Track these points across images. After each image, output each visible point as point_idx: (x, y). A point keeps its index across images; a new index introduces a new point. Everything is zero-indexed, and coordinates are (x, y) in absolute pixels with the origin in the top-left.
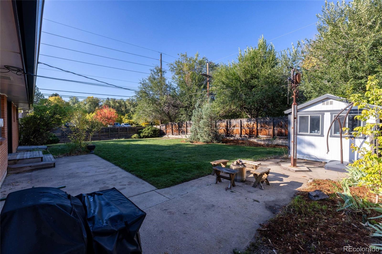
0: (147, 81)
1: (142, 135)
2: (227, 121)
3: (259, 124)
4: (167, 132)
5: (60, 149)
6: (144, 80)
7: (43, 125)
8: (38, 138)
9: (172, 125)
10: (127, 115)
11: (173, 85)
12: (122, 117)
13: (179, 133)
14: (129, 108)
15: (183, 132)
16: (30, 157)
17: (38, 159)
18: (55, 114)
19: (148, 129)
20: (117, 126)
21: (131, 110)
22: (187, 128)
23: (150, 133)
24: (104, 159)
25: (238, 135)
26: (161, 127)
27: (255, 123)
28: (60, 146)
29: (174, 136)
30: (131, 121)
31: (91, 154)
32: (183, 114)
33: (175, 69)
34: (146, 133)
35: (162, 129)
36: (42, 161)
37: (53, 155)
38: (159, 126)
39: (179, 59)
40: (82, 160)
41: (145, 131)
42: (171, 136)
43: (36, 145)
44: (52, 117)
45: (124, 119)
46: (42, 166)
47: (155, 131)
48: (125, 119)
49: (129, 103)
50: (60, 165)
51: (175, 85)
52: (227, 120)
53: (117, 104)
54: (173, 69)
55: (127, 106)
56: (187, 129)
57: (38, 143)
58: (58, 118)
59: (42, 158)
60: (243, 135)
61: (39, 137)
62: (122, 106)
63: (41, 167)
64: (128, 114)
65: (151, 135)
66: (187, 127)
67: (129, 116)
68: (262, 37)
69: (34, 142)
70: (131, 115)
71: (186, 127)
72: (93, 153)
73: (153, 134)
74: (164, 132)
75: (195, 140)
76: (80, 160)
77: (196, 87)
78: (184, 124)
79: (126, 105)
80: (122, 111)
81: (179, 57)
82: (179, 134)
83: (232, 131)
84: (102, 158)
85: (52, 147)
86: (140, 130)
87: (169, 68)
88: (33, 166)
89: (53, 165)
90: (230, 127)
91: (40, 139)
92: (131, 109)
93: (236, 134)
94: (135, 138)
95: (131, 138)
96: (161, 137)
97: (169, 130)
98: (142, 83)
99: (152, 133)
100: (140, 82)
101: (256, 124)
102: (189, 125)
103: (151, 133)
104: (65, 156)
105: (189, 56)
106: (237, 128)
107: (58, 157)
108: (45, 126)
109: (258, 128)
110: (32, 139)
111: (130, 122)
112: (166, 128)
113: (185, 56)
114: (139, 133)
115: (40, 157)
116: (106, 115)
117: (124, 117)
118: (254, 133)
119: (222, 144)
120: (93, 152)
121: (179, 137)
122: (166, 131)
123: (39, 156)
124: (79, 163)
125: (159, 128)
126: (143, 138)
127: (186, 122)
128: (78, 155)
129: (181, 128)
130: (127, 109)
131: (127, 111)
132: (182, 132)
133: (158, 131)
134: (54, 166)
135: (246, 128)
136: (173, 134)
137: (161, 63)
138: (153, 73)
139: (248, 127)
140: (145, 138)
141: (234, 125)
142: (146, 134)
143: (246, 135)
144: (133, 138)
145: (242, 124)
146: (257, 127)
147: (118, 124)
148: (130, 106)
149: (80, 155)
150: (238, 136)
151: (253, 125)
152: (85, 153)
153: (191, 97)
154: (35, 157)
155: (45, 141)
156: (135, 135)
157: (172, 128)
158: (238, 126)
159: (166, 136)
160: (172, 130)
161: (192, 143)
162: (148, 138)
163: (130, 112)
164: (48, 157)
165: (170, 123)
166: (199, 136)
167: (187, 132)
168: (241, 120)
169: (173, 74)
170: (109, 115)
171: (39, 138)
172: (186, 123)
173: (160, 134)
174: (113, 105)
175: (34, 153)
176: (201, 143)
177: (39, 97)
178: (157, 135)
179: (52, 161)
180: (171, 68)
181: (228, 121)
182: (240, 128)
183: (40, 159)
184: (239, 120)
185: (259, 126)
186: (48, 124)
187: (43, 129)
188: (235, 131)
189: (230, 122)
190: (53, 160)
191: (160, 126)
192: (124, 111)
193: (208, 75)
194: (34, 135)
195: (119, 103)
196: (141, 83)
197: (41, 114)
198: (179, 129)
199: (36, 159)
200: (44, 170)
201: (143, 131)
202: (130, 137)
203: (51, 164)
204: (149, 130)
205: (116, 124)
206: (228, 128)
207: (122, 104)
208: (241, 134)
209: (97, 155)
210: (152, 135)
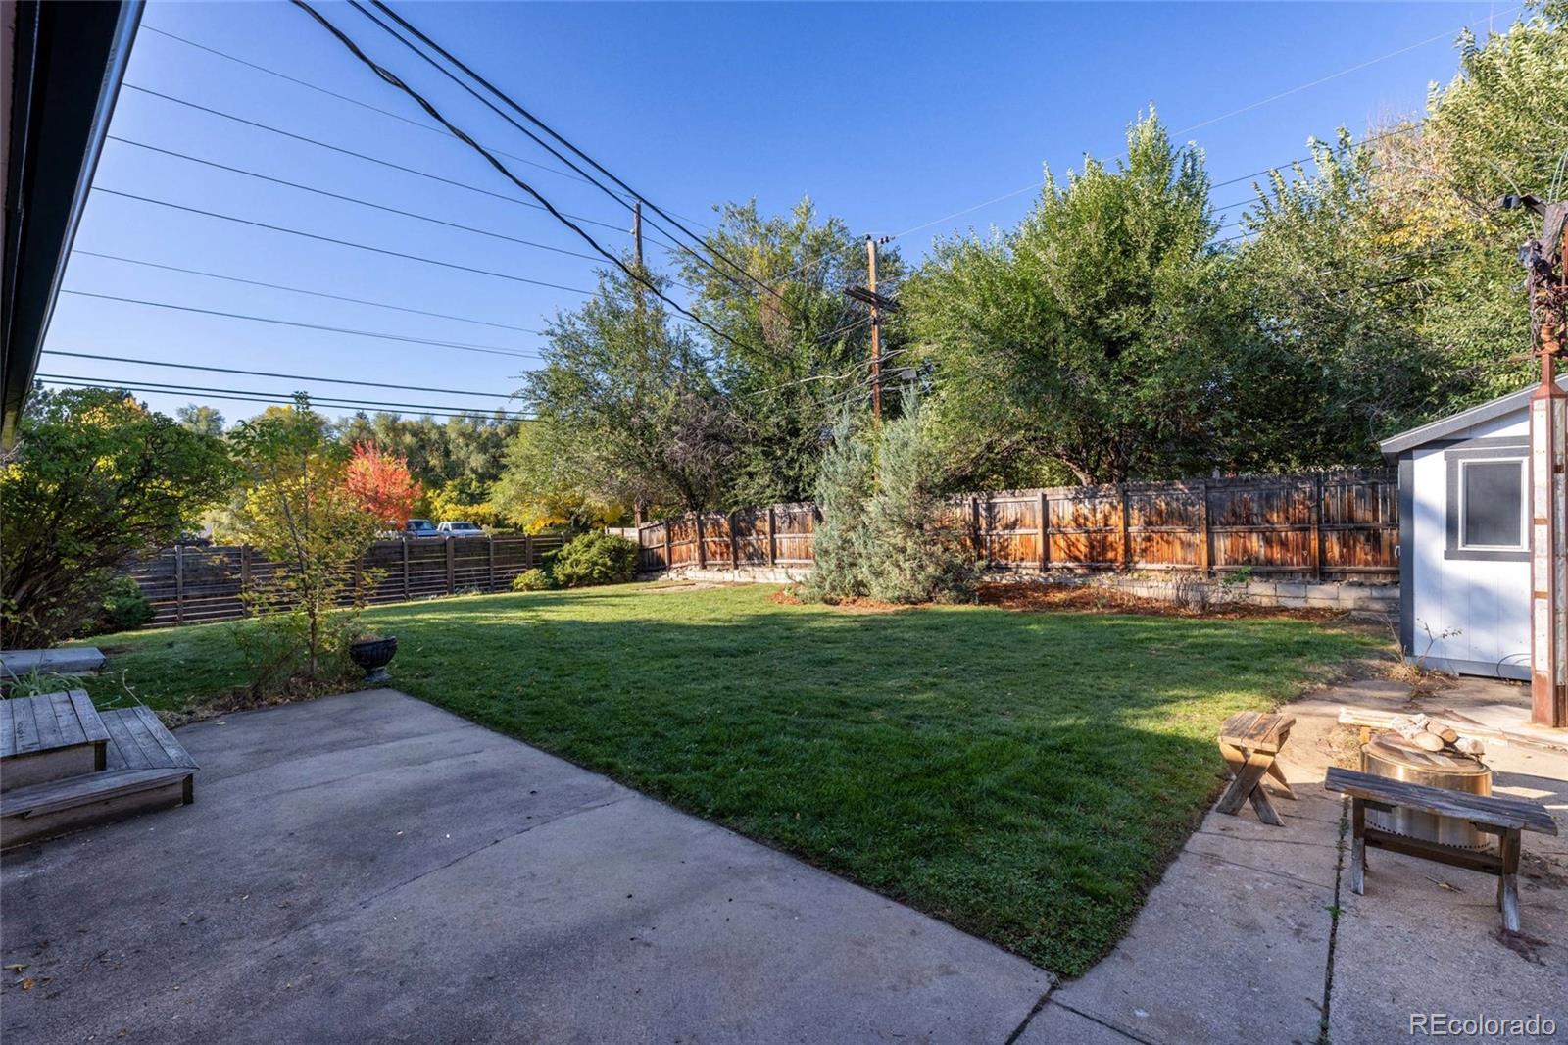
0: (580, 326)
1: (559, 572)
2: (975, 500)
3: (1135, 513)
4: (675, 557)
5: (179, 666)
6: (565, 319)
7: (78, 532)
8: (46, 608)
9: (702, 526)
10: (455, 487)
11: (697, 345)
12: (430, 494)
13: (736, 558)
14: (462, 454)
15: (757, 558)
16: (19, 750)
17: (73, 753)
18: (147, 471)
19: (589, 545)
20: (420, 533)
21: (474, 464)
22: (777, 536)
23: (600, 561)
24: (479, 723)
25: (1029, 564)
26: (646, 533)
27: (1115, 508)
28: (170, 645)
29: (712, 576)
30: (471, 510)
31: (374, 688)
32: (755, 474)
33: (703, 271)
34: (578, 562)
35: (650, 541)
36: (101, 764)
37: (155, 707)
38: (637, 530)
39: (722, 229)
40: (345, 734)
41: (574, 556)
42: (694, 573)
43: (31, 647)
44: (129, 488)
45: (438, 503)
46: (106, 802)
47: (619, 552)
48: (447, 502)
49: (462, 435)
50: (220, 785)
51: (703, 344)
52: (975, 495)
53: (408, 439)
54: (695, 271)
55: (451, 447)
56: (773, 541)
57: (47, 632)
58: (165, 496)
59: (100, 746)
60: (1057, 564)
61: (53, 600)
62: (428, 448)
63: (100, 810)
64: (457, 481)
65: (601, 572)
66: (773, 531)
67: (461, 492)
68: (1146, 115)
69: (23, 628)
70: (470, 485)
71: (768, 529)
72: (385, 685)
73: (612, 568)
74: (659, 557)
75: (842, 590)
76: (333, 736)
77: (813, 352)
78: (757, 517)
79: (446, 443)
80: (427, 469)
81: (722, 218)
82: (736, 567)
83: (1003, 548)
84: (460, 715)
85: (132, 655)
86: (549, 548)
87: (679, 268)
88: (36, 812)
89: (179, 791)
90: (991, 527)
91: (60, 611)
92: (473, 457)
93: (1022, 559)
94: (530, 588)
95: (511, 589)
96: (648, 581)
97: (687, 548)
98: (559, 331)
99: (609, 563)
100: (548, 328)
101: (1121, 514)
102: (786, 525)
103: (604, 565)
104: (227, 708)
105: (766, 216)
106: (1023, 531)
107: (191, 722)
108: (90, 539)
109: (1130, 530)
110: (14, 612)
111: (466, 515)
112: (670, 540)
113: (748, 216)
114: (546, 564)
115: (87, 744)
116: (368, 486)
117: (439, 495)
118: (1111, 555)
119: (983, 608)
120: (385, 676)
121: (737, 579)
122: (670, 550)
123: (79, 738)
124: (336, 756)
125: (637, 539)
126: (565, 586)
127: (772, 510)
128: (301, 699)
129: (743, 535)
130: (453, 457)
131: (453, 470)
132: (749, 557)
133: (630, 552)
134: (188, 798)
135: (1070, 530)
136: (704, 567)
137: (639, 247)
138: (609, 287)
139: (1079, 526)
140: (577, 586)
141: (1013, 519)
142: (581, 570)
143: (1070, 564)
144: (521, 590)
145: (1051, 510)
146: (1127, 524)
147: (426, 526)
148: (468, 445)
149: (317, 697)
150: (1030, 571)
151: (1107, 518)
152: (340, 683)
153: (790, 395)
154: (50, 740)
155: (89, 622)
156: (531, 575)
157: (702, 536)
158: (1028, 521)
159: (672, 575)
160: (702, 548)
161: (830, 608)
162: (589, 586)
163: (468, 472)
164: (134, 725)
165: (688, 515)
166: (864, 573)
167: (774, 556)
168: (1044, 496)
169: (696, 297)
170: (382, 485)
171: (54, 606)
172: (768, 512)
173: (643, 566)
174: (388, 441)
175: (38, 709)
176: (877, 604)
177: (34, 405)
178: (628, 572)
179: (169, 763)
180: (685, 269)
181: (979, 501)
182: (1040, 531)
183: (90, 754)
184: (1034, 497)
185: (1134, 521)
186: (110, 526)
187: (80, 556)
188: (1016, 542)
189: (990, 508)
190: (173, 753)
191: (640, 531)
192: (438, 470)
193: (876, 296)
194: (25, 588)
195: (414, 434)
196: (551, 334)
197: (67, 473)
198: (734, 541)
199: (59, 756)
200: (121, 833)
201: (565, 553)
202: (505, 585)
203: (162, 786)
204: (594, 550)
205: (413, 526)
206: (983, 533)
207: (430, 440)
208: (1046, 557)
209: (413, 692)
210: (606, 574)
